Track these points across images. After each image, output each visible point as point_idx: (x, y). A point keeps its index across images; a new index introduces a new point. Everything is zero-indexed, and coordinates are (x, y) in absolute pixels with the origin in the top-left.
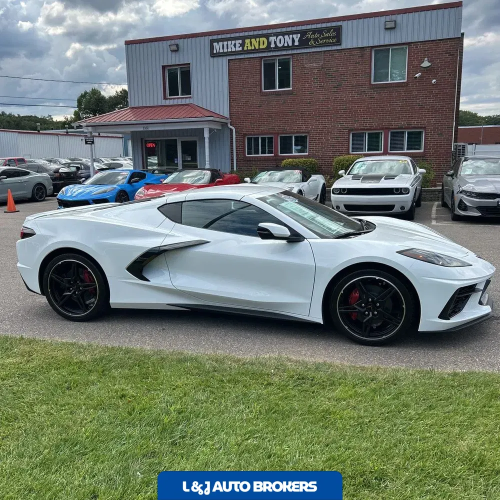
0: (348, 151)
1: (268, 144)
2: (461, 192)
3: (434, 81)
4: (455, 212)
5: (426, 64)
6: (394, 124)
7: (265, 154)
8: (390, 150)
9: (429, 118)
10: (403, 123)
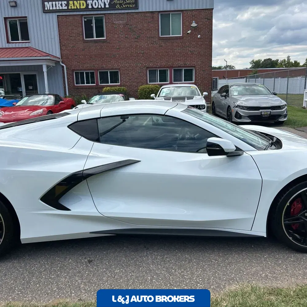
0: (147, 82)
1: (91, 77)
2: (237, 107)
3: (199, 36)
4: (233, 120)
5: (194, 25)
6: (176, 64)
7: (89, 84)
8: (174, 82)
9: (197, 60)
10: (181, 63)
